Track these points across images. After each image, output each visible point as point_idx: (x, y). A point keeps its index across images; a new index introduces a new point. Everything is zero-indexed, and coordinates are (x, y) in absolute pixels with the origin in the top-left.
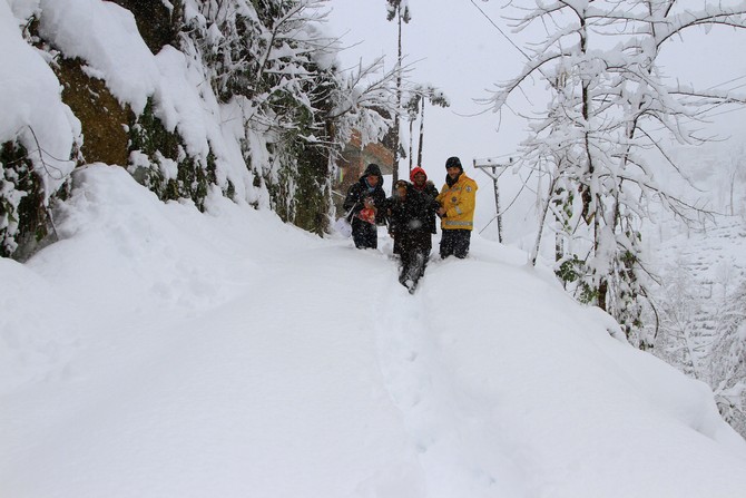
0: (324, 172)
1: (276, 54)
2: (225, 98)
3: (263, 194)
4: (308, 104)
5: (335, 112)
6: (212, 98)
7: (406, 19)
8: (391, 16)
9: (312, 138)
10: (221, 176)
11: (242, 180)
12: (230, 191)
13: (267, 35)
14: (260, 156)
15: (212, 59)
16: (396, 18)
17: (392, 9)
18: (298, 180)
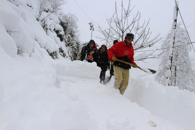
0: (77, 56)
1: (73, 42)
2: (67, 46)
3: (70, 58)
4: (76, 48)
5: (79, 48)
6: (66, 46)
7: (93, 30)
8: (91, 29)
9: (76, 52)
10: (66, 56)
11: (68, 56)
12: (67, 57)
13: (72, 39)
14: (70, 53)
15: (65, 42)
16: (91, 30)
17: (91, 28)
18: (74, 57)
